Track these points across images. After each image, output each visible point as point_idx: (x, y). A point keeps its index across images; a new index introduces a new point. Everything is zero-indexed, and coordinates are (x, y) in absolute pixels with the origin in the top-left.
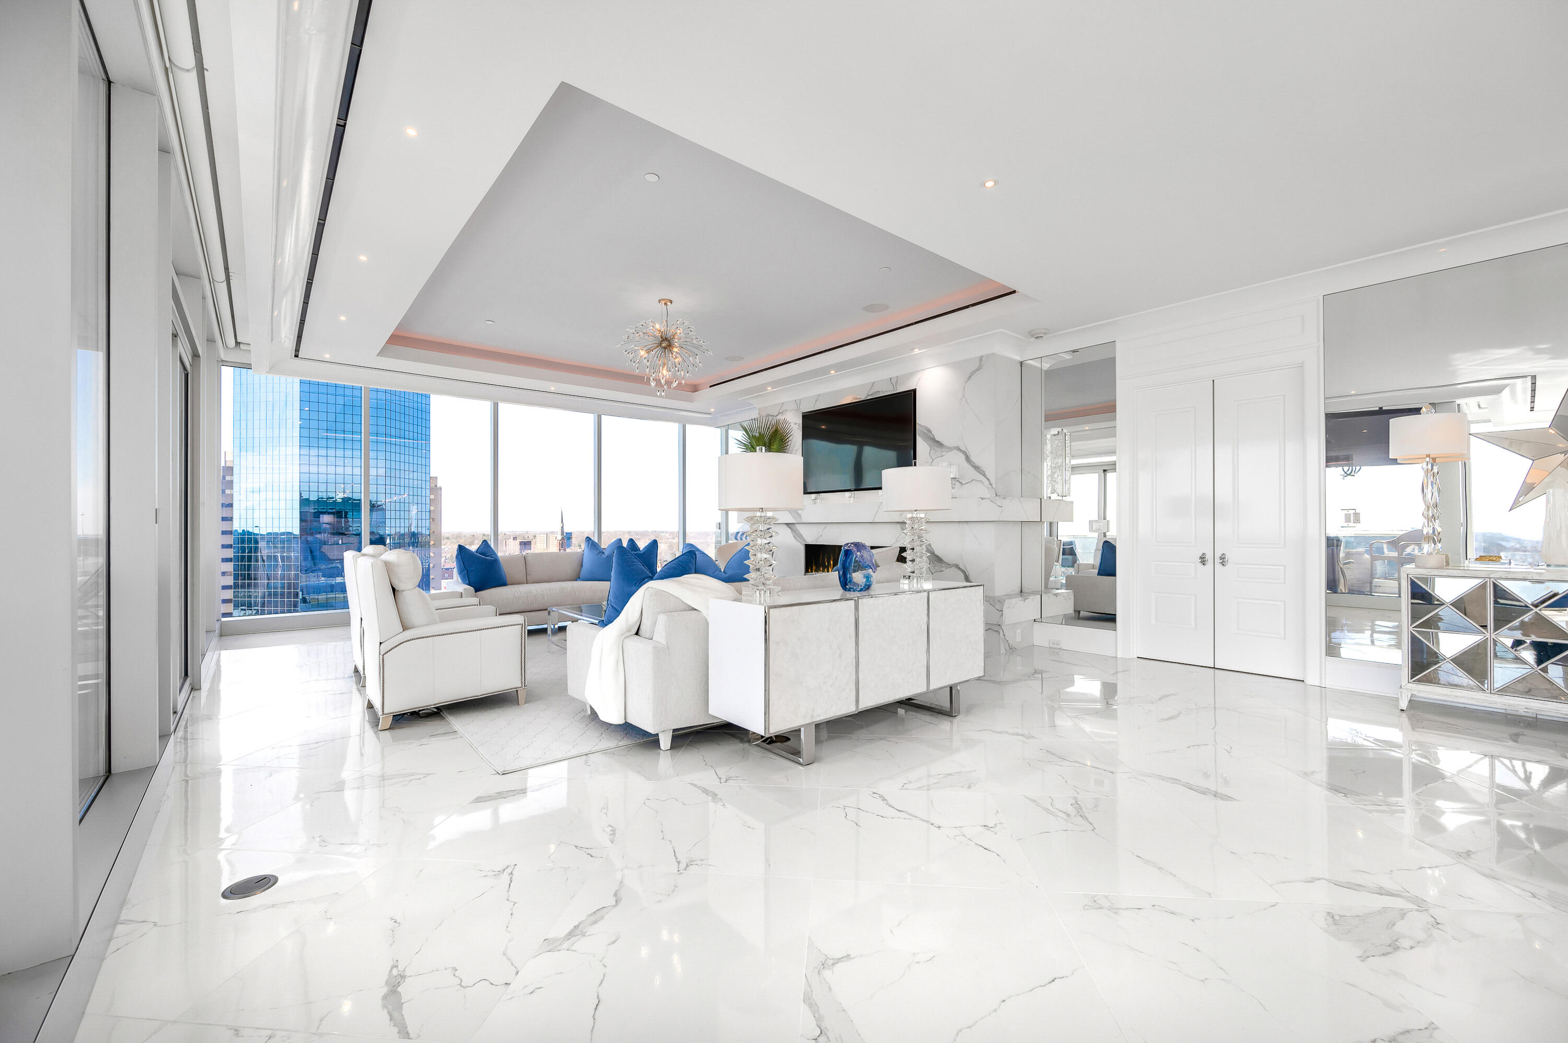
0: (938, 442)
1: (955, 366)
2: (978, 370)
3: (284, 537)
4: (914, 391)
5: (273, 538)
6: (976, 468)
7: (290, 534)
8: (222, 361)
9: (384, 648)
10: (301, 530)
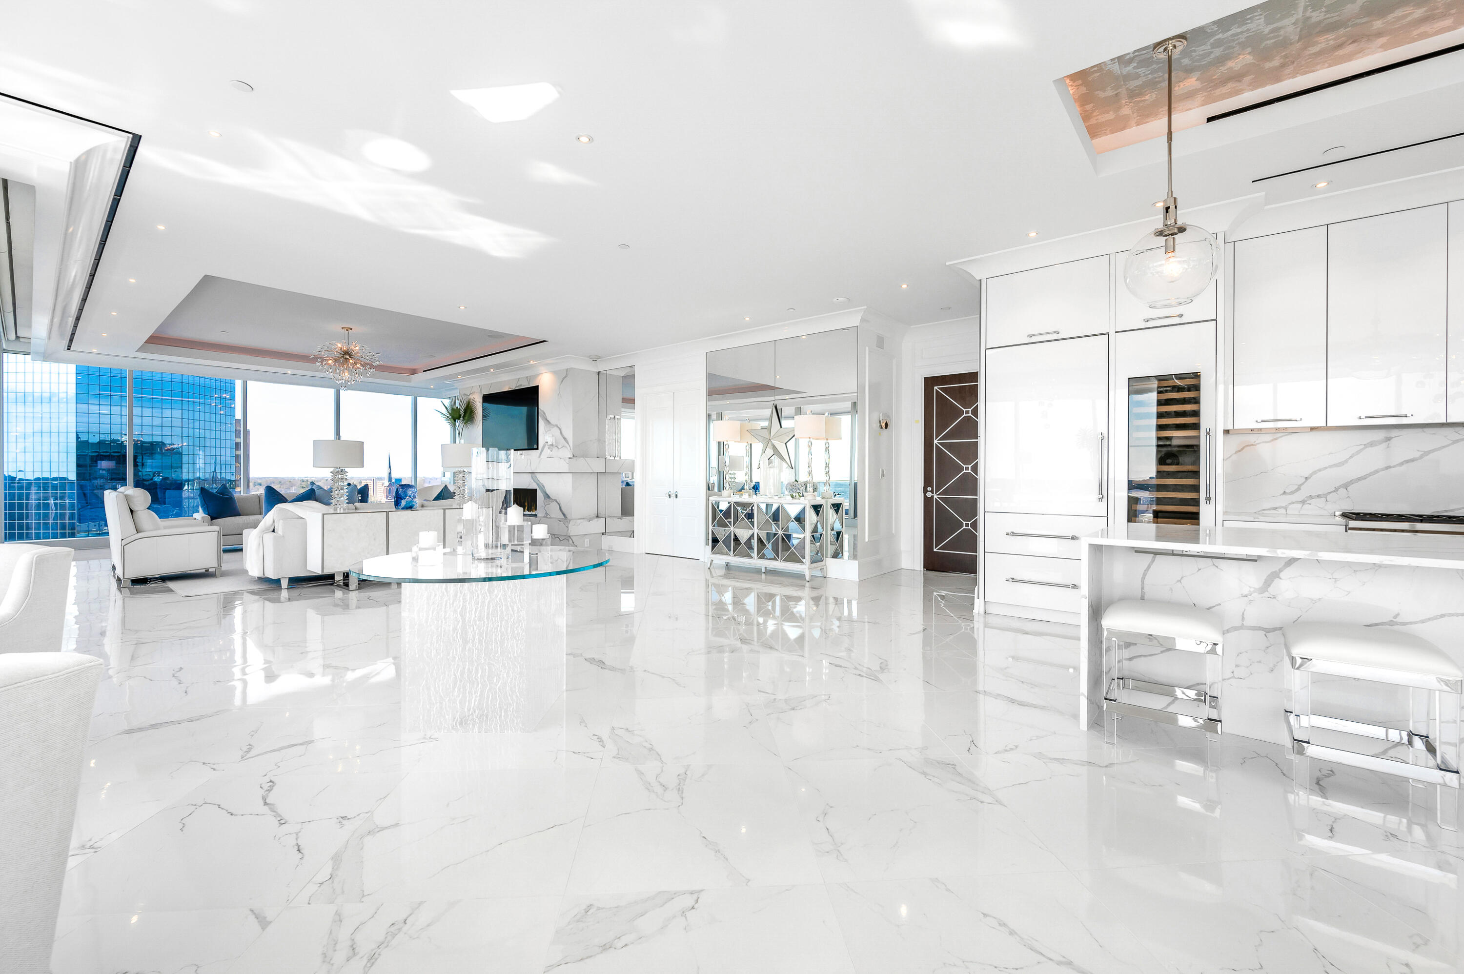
0: (548, 421)
1: (555, 373)
2: (566, 377)
3: (56, 482)
4: (537, 387)
5: (44, 484)
6: (565, 439)
7: (65, 479)
8: (4, 350)
9: (124, 542)
10: (79, 475)
